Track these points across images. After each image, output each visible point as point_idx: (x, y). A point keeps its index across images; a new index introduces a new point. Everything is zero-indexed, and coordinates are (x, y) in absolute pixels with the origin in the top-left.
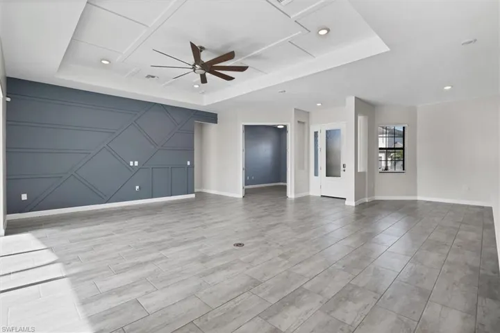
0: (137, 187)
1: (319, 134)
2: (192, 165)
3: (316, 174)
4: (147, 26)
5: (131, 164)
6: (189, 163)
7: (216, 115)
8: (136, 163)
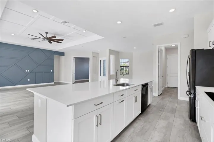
0: (29, 80)
1: (101, 61)
2: (53, 72)
3: (100, 76)
4: (33, 18)
5: (26, 71)
6: (52, 71)
7: (64, 53)
8: (28, 71)
